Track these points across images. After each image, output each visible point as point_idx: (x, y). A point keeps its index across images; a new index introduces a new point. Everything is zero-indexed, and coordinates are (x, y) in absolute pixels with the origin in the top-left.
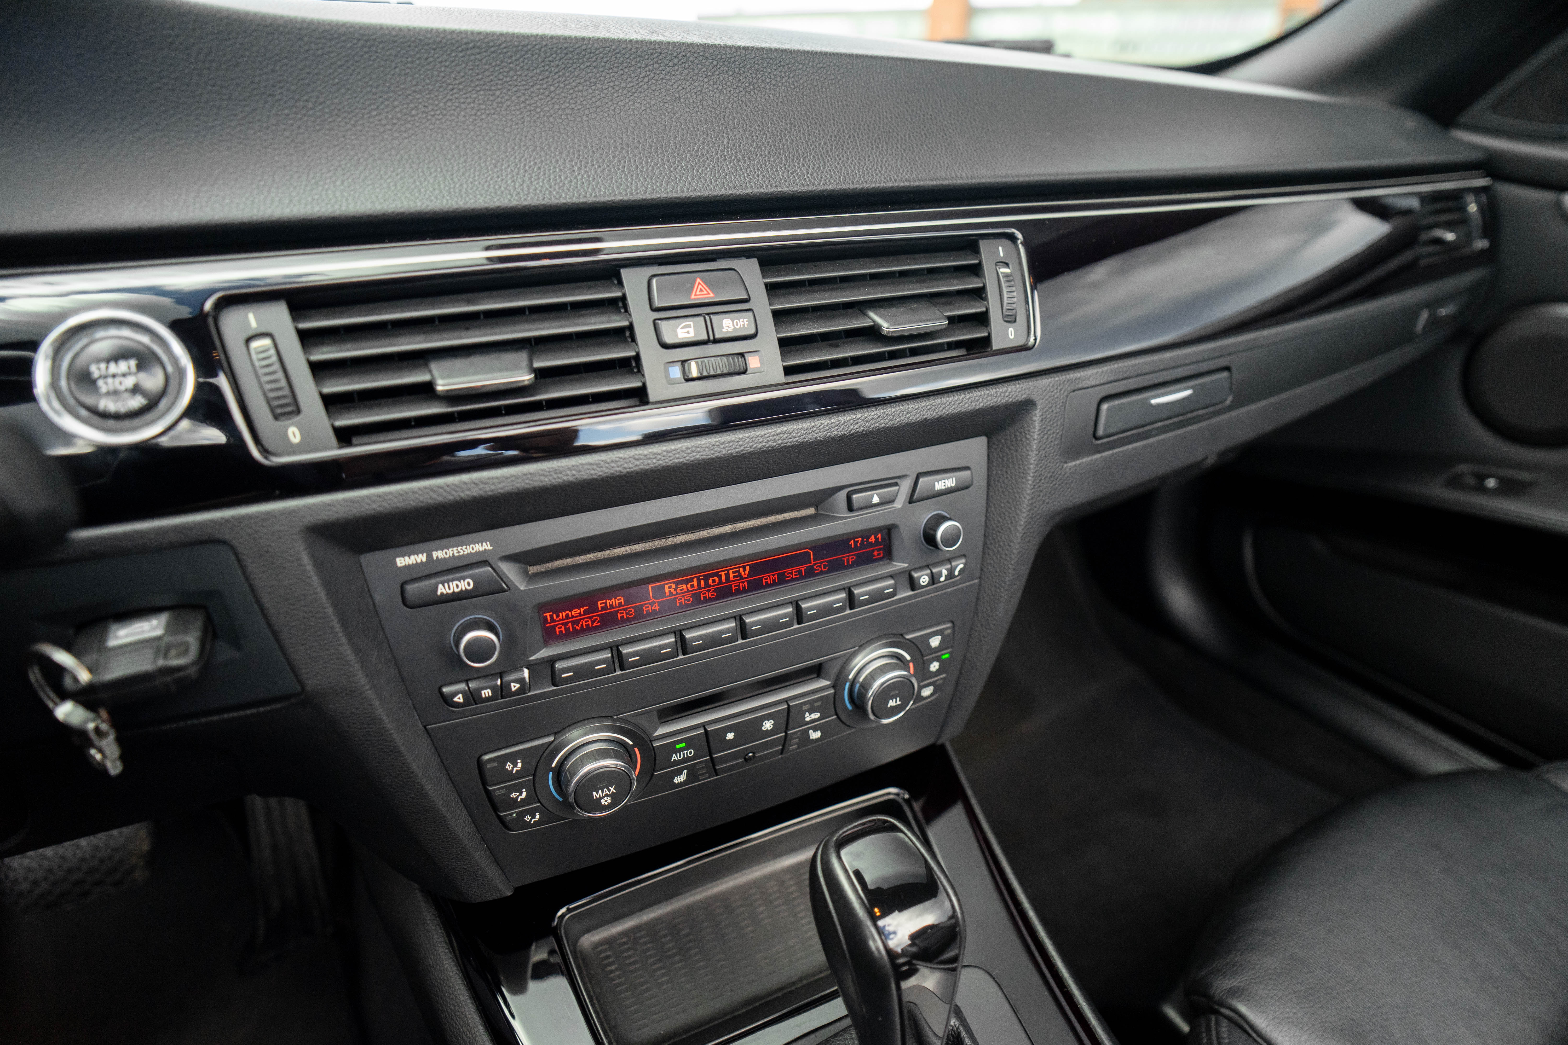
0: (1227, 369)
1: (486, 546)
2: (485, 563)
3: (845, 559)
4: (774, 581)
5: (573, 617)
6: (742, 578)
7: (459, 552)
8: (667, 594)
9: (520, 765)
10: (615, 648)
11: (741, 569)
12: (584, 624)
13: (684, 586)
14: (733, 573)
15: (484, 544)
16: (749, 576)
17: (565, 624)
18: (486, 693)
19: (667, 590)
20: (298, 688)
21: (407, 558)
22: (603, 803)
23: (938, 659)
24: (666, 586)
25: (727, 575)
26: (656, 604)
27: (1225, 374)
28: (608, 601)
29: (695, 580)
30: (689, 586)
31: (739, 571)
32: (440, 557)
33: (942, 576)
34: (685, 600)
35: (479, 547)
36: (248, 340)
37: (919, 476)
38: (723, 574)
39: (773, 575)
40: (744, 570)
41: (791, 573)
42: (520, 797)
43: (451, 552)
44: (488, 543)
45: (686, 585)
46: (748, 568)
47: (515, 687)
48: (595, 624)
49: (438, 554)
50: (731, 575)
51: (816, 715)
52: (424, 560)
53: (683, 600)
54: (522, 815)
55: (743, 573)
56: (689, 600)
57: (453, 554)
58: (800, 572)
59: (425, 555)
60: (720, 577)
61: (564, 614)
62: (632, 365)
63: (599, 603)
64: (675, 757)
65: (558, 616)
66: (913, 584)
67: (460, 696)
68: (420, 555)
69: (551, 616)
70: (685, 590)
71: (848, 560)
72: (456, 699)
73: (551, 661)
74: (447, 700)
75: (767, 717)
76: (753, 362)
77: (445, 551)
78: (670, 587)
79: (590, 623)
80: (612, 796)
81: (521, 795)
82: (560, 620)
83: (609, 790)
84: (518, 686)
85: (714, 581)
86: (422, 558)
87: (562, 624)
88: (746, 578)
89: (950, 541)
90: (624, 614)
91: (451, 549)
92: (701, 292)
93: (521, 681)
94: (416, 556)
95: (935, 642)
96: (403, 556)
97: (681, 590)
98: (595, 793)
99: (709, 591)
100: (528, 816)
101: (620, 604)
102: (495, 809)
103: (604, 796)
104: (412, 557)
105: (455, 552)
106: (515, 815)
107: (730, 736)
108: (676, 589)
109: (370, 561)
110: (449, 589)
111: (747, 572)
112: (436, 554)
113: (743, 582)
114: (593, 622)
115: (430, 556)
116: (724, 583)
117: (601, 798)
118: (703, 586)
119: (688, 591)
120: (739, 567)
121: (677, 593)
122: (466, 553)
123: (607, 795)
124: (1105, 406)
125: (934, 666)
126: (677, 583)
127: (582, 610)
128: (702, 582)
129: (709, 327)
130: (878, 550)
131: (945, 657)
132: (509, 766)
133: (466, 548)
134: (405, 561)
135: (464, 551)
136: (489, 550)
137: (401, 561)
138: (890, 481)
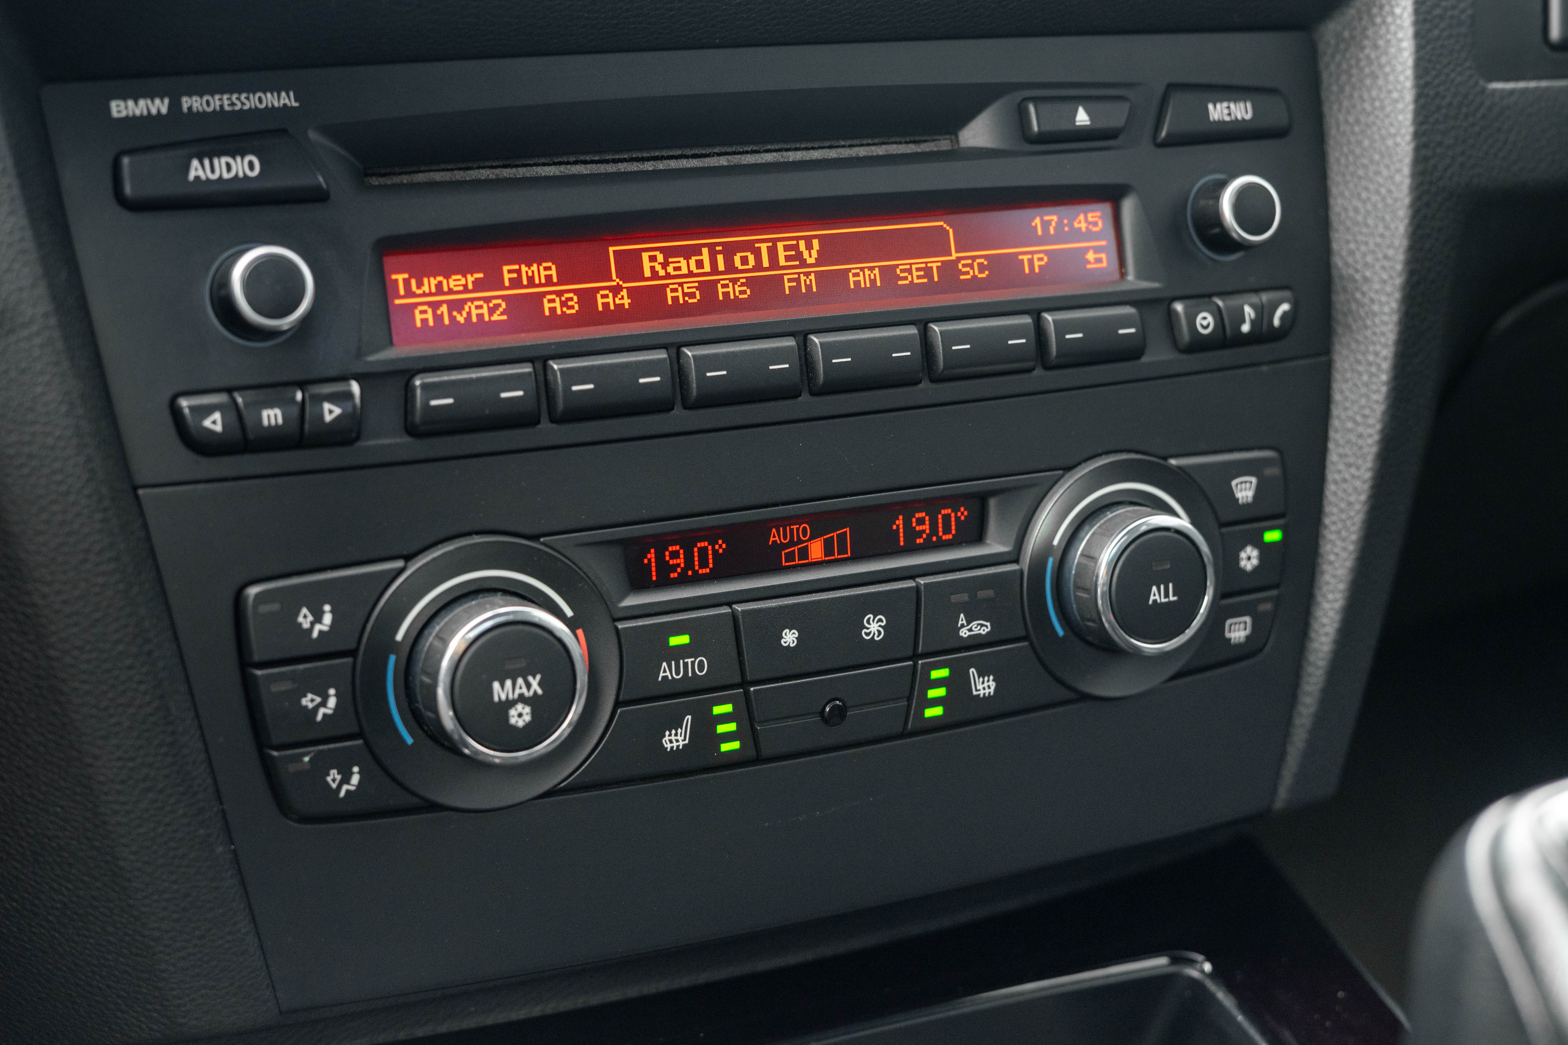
1: (287, 100)
2: (284, 131)
3: (1025, 258)
4: (872, 282)
5: (451, 292)
6: (803, 264)
7: (233, 104)
8: (647, 273)
9: (328, 619)
11: (802, 244)
12: (474, 312)
13: (683, 263)
14: (786, 248)
15: (283, 94)
16: (819, 263)
17: (435, 306)
18: (272, 416)
19: (647, 265)
21: (131, 103)
22: (513, 721)
23: (1255, 538)
24: (645, 256)
25: (773, 253)
26: (624, 293)
28: (524, 268)
29: (705, 251)
30: (692, 262)
31: (796, 247)
32: (195, 109)
33: (1244, 321)
34: (685, 294)
35: (271, 100)
38: (764, 247)
39: (871, 269)
40: (809, 247)
41: (910, 271)
42: (322, 711)
43: (218, 103)
44: (292, 94)
45: (687, 259)
46: (816, 243)
47: (331, 412)
48: (495, 317)
49: (192, 103)
50: (782, 254)
51: (981, 628)
52: (164, 110)
53: (679, 294)
54: (321, 766)
55: (806, 254)
56: (693, 295)
57: (221, 106)
58: (928, 271)
59: (166, 101)
60: (757, 253)
61: (433, 282)
63: (506, 269)
64: (666, 672)
65: (420, 285)
66: (1180, 337)
67: (217, 416)
68: (157, 101)
69: (407, 282)
70: (685, 271)
71: (1031, 262)
72: (207, 423)
74: (185, 430)
75: (874, 605)
77: (205, 98)
78: (653, 259)
79: (485, 311)
80: (534, 702)
81: (323, 704)
82: (424, 295)
83: (529, 686)
84: (337, 411)
85: (745, 260)
86: (160, 106)
87: (429, 304)
88: (811, 266)
89: (1253, 221)
90: (557, 304)
91: (217, 97)
93: (345, 399)
94: (149, 102)
95: (1244, 489)
96: (125, 98)
97: (675, 269)
98: (496, 685)
99: (734, 281)
100: (334, 772)
101: (549, 278)
102: (263, 737)
103: (517, 699)
104: (142, 102)
105: (226, 102)
106: (307, 759)
107: (790, 639)
108: (664, 265)
110: (213, 171)
111: (814, 254)
112: (186, 102)
113: (807, 274)
114: (492, 311)
115: (175, 105)
116: (766, 269)
117: (510, 704)
118: (721, 267)
119: (691, 274)
120: (798, 239)
121: (668, 276)
122: (246, 107)
123: (522, 699)
125: (1249, 560)
126: (668, 253)
127: (470, 279)
128: (720, 258)
130: (1097, 250)
131: (1273, 536)
132: (305, 618)
133: (248, 98)
134: (126, 108)
135: (243, 104)
136: (292, 108)
137: (120, 108)
138: (1110, 92)
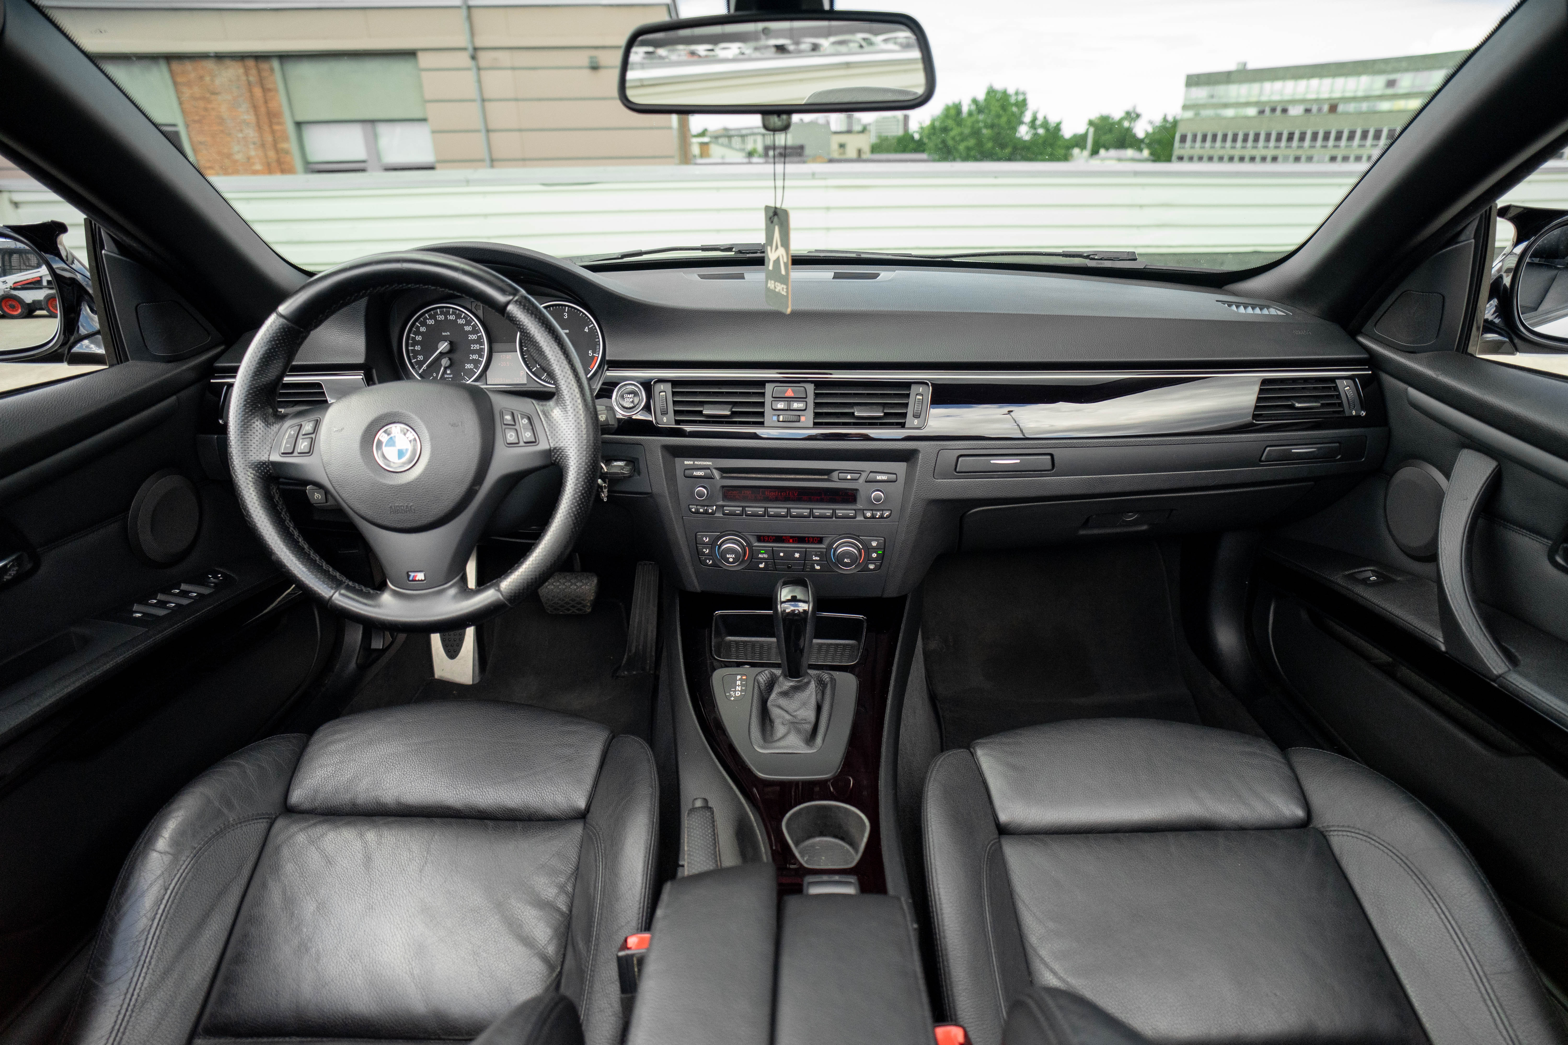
0: (1051, 455)
1: (710, 463)
2: (709, 469)
3: (835, 498)
4: (804, 499)
5: (732, 494)
9: (708, 540)
10: (744, 507)
14: (791, 493)
16: (795, 495)
18: (701, 510)
20: (650, 491)
22: (730, 560)
23: (875, 552)
25: (789, 493)
26: (759, 498)
27: (1049, 457)
28: (745, 491)
33: (877, 515)
34: (768, 499)
35: (708, 463)
36: (660, 392)
37: (871, 472)
41: (811, 498)
47: (710, 511)
48: (739, 498)
49: (696, 463)
51: (818, 558)
54: (706, 559)
57: (701, 463)
61: (730, 492)
62: (762, 414)
63: (742, 491)
64: (760, 556)
65: (728, 492)
66: (864, 516)
67: (694, 509)
69: (726, 492)
72: (692, 510)
73: (724, 506)
74: (690, 510)
75: (798, 552)
76: (803, 419)
77: (698, 462)
79: (737, 497)
80: (733, 558)
81: (708, 552)
83: (733, 556)
86: (692, 463)
87: (729, 495)
89: (877, 500)
90: (751, 498)
92: (790, 393)
93: (713, 510)
95: (874, 544)
98: (727, 555)
99: (779, 497)
100: (708, 560)
101: (750, 494)
102: (698, 555)
103: (731, 557)
104: (689, 462)
107: (782, 554)
109: (677, 460)
110: (697, 474)
113: (792, 497)
115: (694, 463)
116: (783, 496)
117: (729, 558)
121: (766, 496)
122: (705, 464)
124: (962, 459)
125: (874, 555)
126: (770, 491)
127: (736, 492)
129: (789, 405)
130: (850, 498)
131: (880, 552)
132: (704, 539)
136: (711, 465)
137: (686, 462)
138: (859, 472)
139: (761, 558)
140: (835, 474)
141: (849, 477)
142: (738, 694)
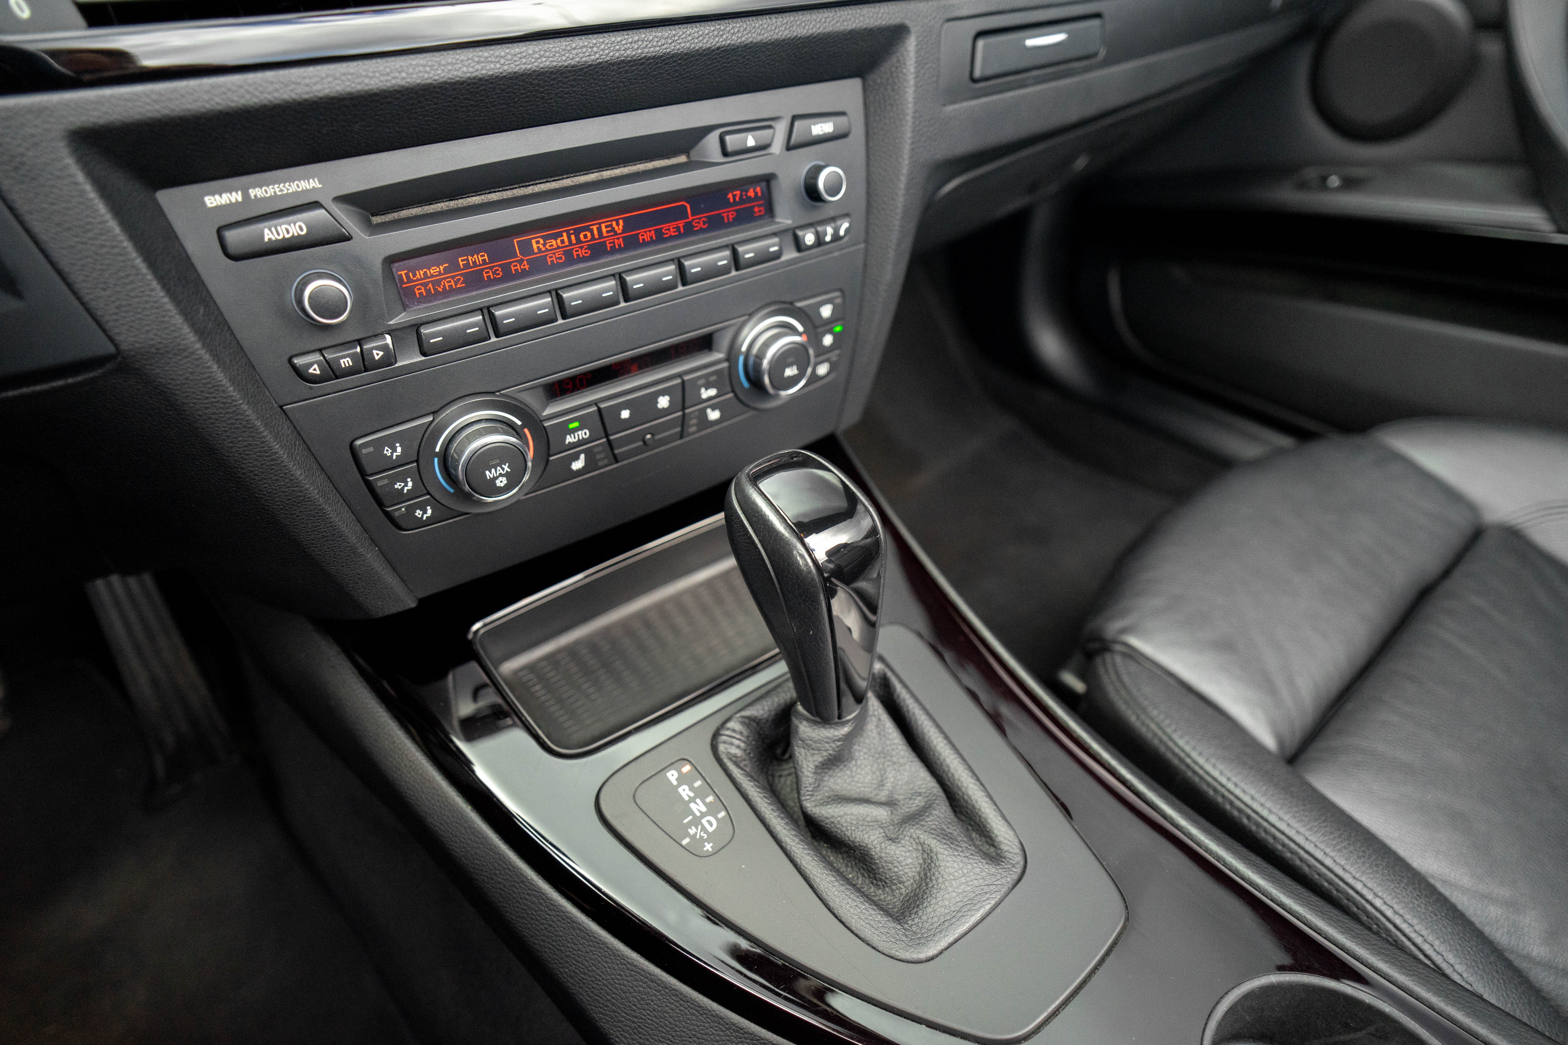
0: (1098, 16)
1: (314, 183)
2: (316, 205)
3: (725, 215)
4: (651, 238)
5: (432, 276)
6: (616, 233)
7: (281, 190)
8: (536, 251)
9: (399, 449)
10: (486, 310)
11: (614, 223)
12: (447, 285)
13: (554, 242)
14: (606, 227)
15: (311, 180)
16: (624, 231)
17: (425, 285)
18: (346, 362)
19: (535, 246)
20: (112, 349)
21: (217, 197)
22: (498, 485)
23: (831, 331)
24: (534, 241)
25: (599, 230)
26: (525, 262)
27: (1096, 23)
28: (470, 258)
29: (565, 234)
30: (559, 241)
31: (611, 226)
32: (259, 197)
33: (827, 237)
34: (557, 258)
35: (304, 185)
37: (795, 118)
38: (595, 228)
39: (650, 231)
40: (618, 224)
41: (669, 230)
42: (406, 488)
43: (272, 191)
44: (316, 179)
45: (556, 239)
46: (621, 222)
47: (378, 354)
48: (459, 286)
49: (256, 193)
50: (604, 230)
51: (712, 392)
52: (240, 199)
53: (554, 259)
54: (411, 509)
55: (616, 228)
56: (561, 258)
57: (275, 192)
58: (678, 228)
59: (240, 193)
60: (592, 231)
61: (422, 273)
63: (460, 259)
64: (570, 439)
65: (415, 275)
66: (799, 245)
67: (316, 366)
68: (234, 194)
69: (407, 275)
70: (555, 246)
71: (728, 216)
72: (311, 371)
73: (416, 327)
74: (301, 374)
75: (663, 393)
77: (264, 188)
78: (538, 242)
79: (453, 283)
80: (506, 475)
81: (406, 485)
82: (418, 280)
83: (503, 469)
84: (381, 353)
85: (585, 236)
86: (237, 197)
87: (421, 284)
88: (620, 234)
89: (834, 190)
90: (491, 274)
91: (271, 187)
93: (385, 348)
94: (228, 194)
95: (826, 311)
96: (213, 194)
97: (550, 246)
98: (487, 473)
99: (581, 248)
100: (418, 511)
101: (484, 260)
102: (380, 504)
103: (499, 475)
104: (224, 196)
105: (277, 190)
106: (403, 509)
107: (625, 414)
108: (544, 245)
110: (278, 234)
111: (621, 227)
112: (252, 193)
113: (618, 239)
114: (456, 283)
115: (246, 195)
116: (597, 239)
117: (496, 478)
118: (574, 242)
119: (558, 247)
120: (611, 221)
121: (547, 250)
122: (290, 191)
123: (501, 475)
124: (981, 43)
125: (828, 340)
126: (545, 238)
127: (442, 268)
128: (573, 237)
130: (759, 206)
131: (838, 329)
132: (387, 451)
133: (290, 186)
134: (215, 200)
135: (288, 189)
136: (318, 188)
137: (212, 201)
138: (764, 124)
139: (573, 446)
140: (712, 140)
141: (751, 142)
142: (711, 824)
